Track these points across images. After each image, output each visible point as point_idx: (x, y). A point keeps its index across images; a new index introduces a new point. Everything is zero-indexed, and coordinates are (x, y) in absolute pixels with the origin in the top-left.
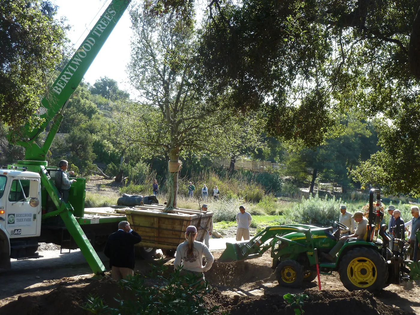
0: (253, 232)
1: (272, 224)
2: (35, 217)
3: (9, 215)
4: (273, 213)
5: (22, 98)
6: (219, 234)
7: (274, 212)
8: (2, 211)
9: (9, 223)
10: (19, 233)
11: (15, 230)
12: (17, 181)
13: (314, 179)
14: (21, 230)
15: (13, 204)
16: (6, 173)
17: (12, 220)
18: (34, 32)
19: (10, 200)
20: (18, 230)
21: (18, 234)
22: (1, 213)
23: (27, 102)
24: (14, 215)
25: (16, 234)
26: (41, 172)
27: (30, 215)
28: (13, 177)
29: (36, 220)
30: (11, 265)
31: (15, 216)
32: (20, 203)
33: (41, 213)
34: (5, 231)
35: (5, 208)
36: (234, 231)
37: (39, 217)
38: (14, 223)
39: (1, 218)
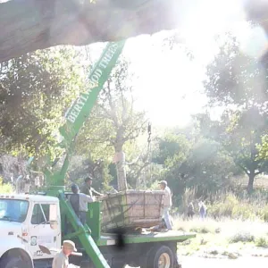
2: (55, 239)
3: (32, 237)
5: (44, 131)
6: (236, 255)
9: (31, 245)
11: (37, 251)
12: (38, 205)
15: (35, 227)
17: (34, 241)
18: (54, 73)
19: (32, 223)
20: (40, 251)
21: (40, 255)
22: (25, 235)
23: (48, 134)
24: (36, 237)
25: (38, 255)
26: (59, 197)
27: (50, 237)
28: (35, 201)
29: (56, 242)
32: (41, 225)
33: (60, 235)
34: (28, 252)
38: (36, 244)
39: (24, 240)
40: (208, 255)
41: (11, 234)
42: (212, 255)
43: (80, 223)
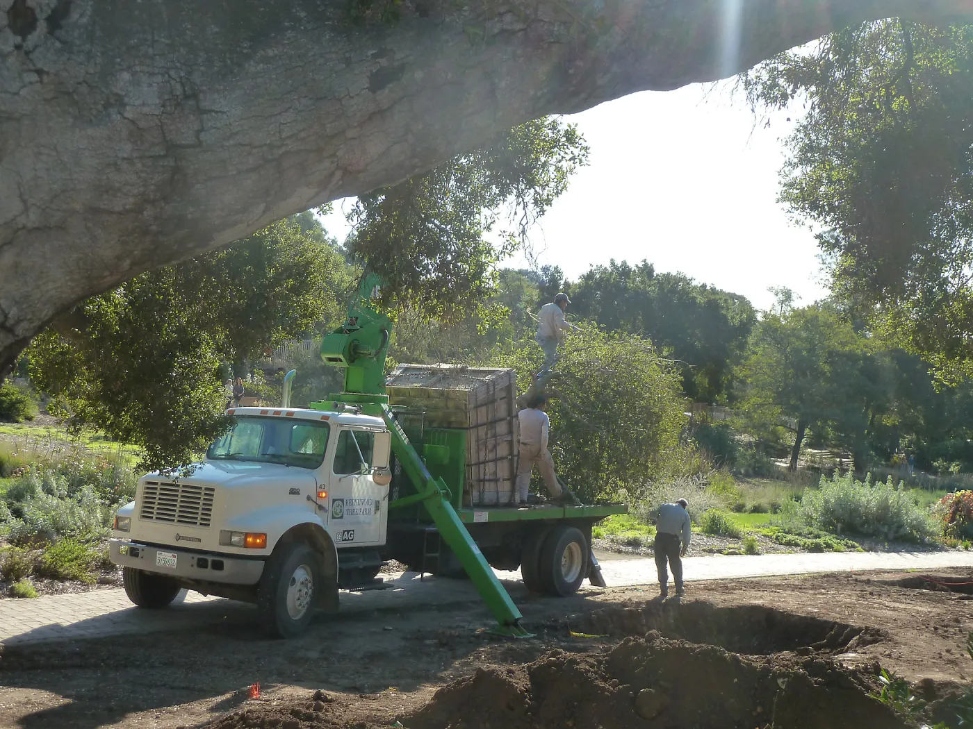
0: (736, 546)
1: (768, 530)
2: (377, 508)
3: (334, 501)
4: (739, 509)
7: (743, 506)
8: (322, 492)
9: (333, 518)
10: (350, 538)
11: (344, 532)
12: (348, 432)
13: (798, 441)
14: (353, 531)
15: (340, 479)
16: (327, 417)
17: (339, 510)
19: (336, 472)
20: (348, 531)
21: (349, 540)
22: (322, 497)
24: (342, 500)
25: (345, 540)
27: (368, 503)
28: (341, 425)
29: (379, 512)
30: (340, 601)
31: (345, 501)
32: (353, 477)
33: (387, 499)
34: (330, 532)
35: (327, 488)
36: (699, 544)
37: (384, 506)
38: (342, 517)
39: (321, 508)
40: (623, 548)
41: (294, 492)
42: (630, 549)
43: (428, 476)
